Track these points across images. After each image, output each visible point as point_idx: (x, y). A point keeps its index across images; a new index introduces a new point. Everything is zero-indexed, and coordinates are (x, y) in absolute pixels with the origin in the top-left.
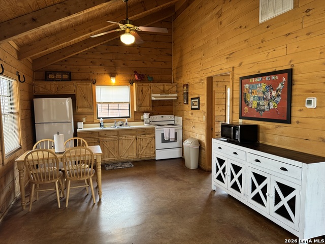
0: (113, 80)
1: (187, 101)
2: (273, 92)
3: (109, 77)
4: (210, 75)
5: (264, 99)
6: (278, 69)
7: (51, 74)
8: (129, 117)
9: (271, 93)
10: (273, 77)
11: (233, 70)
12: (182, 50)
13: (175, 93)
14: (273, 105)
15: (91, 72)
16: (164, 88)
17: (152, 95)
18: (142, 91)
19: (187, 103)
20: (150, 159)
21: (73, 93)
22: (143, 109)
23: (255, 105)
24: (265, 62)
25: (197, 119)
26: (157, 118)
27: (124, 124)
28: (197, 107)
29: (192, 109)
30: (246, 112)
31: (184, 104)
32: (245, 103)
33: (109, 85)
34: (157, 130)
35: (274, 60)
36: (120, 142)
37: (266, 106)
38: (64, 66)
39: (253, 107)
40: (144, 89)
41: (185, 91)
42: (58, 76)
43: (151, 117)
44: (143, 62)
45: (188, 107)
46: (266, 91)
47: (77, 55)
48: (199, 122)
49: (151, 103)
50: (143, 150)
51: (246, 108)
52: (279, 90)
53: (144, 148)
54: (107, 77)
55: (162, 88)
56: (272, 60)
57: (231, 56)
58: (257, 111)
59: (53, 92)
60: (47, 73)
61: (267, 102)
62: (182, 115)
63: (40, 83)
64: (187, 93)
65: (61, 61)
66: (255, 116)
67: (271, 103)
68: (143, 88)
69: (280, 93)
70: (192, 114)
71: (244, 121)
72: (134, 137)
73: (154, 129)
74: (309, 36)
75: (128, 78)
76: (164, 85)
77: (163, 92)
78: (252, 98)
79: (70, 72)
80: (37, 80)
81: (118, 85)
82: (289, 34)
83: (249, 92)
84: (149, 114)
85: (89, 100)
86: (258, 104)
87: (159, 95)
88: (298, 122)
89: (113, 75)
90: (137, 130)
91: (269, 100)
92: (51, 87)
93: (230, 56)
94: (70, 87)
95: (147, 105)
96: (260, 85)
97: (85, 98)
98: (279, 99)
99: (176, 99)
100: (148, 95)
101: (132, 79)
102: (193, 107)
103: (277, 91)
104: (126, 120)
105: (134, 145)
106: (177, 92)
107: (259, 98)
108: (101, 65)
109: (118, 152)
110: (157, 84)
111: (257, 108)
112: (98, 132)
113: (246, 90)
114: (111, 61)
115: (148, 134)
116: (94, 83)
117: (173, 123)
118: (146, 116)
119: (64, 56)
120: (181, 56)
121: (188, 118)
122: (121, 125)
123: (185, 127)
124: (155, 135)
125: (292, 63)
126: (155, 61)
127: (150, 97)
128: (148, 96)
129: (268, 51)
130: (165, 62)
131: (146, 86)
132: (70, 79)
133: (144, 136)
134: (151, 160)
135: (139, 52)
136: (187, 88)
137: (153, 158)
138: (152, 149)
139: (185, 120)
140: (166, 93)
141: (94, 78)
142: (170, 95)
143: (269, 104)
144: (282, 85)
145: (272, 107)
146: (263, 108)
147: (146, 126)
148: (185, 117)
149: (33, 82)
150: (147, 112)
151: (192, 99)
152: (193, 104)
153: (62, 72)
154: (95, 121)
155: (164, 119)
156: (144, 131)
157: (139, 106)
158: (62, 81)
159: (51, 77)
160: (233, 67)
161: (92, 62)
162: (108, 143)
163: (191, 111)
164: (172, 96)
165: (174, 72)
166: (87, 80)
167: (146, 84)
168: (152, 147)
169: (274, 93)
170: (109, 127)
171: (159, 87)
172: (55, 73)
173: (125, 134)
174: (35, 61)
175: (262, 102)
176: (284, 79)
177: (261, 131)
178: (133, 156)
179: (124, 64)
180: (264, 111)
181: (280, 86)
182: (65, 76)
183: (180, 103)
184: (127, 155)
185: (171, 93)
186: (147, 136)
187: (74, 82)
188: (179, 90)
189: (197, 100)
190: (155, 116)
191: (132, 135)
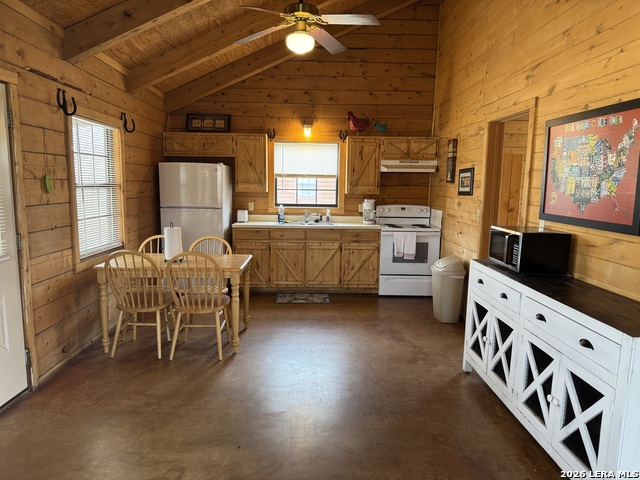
0: (307, 132)
1: (453, 177)
2: (610, 156)
3: (300, 125)
4: (494, 117)
5: (591, 173)
6: (625, 99)
7: (196, 119)
8: (336, 206)
9: (606, 159)
10: (613, 120)
11: (536, 106)
12: (451, 65)
13: (433, 159)
14: (607, 188)
15: (267, 116)
16: (409, 148)
17: (383, 162)
18: (361, 153)
19: (453, 181)
20: (368, 292)
21: (229, 154)
22: (361, 189)
23: (570, 188)
24: (599, 81)
25: (466, 215)
26: (392, 210)
27: (324, 218)
28: (468, 189)
29: (460, 193)
30: (553, 202)
31: (448, 182)
32: (554, 182)
33: (300, 140)
34: (385, 236)
35: (619, 75)
36: (309, 253)
37: (594, 191)
38: (221, 104)
39: (568, 193)
40: (367, 149)
41: (450, 155)
42: (208, 123)
43: (378, 207)
44: (371, 94)
45: (453, 189)
46: (596, 154)
47: (244, 82)
48: (469, 222)
49: (378, 179)
50: (352, 273)
51: (554, 194)
52: (622, 150)
53: (356, 269)
54: (296, 124)
55: (404, 147)
56: (614, 77)
57: (535, 72)
58: (574, 202)
59: (197, 152)
60: (190, 117)
61: (595, 181)
62: (442, 207)
63: (176, 135)
64: (454, 159)
65: (215, 95)
66: (569, 214)
67: (603, 183)
68: (362, 147)
69: (624, 159)
70: (459, 204)
71: (549, 223)
72: (336, 245)
73: (378, 233)
75: (339, 127)
76: (409, 142)
77: (407, 155)
78: (567, 170)
79: (230, 117)
80: (173, 129)
81: (315, 141)
83: (562, 157)
84: (373, 201)
85: (258, 170)
86: (578, 186)
87: (397, 162)
89: (307, 121)
90: (342, 231)
91: (599, 176)
92: (194, 142)
93: (533, 72)
94: (226, 143)
95: (370, 183)
96: (584, 140)
97: (250, 164)
98: (621, 174)
99: (433, 170)
100: (372, 161)
101: (344, 128)
102: (462, 189)
103: (619, 155)
104: (328, 210)
105: (336, 260)
106: (437, 156)
107: (581, 170)
108: (286, 101)
109: (304, 271)
110: (394, 139)
111: (574, 195)
112: (270, 231)
113: (556, 152)
114: (306, 93)
115: (366, 241)
116: (272, 137)
117: (426, 222)
118: (367, 205)
119: (218, 85)
120: (450, 79)
121: (452, 212)
122: (317, 221)
123: (445, 232)
124: (379, 244)
126: (396, 90)
127: (378, 167)
128: (372, 164)
129: (609, 55)
130: (417, 92)
131: (369, 144)
132: (228, 129)
133: (357, 244)
134: (370, 294)
135: (364, 73)
136: (455, 146)
137: (374, 292)
138: (371, 273)
139: (447, 217)
140: (412, 159)
141: (271, 127)
142: (421, 163)
143: (599, 186)
144: (631, 138)
145: (604, 193)
146: (587, 194)
147: (365, 224)
148: (447, 211)
149: (164, 133)
150: (370, 197)
151: (462, 171)
152: (463, 183)
153: (216, 116)
154: (270, 211)
155: (406, 213)
156: (357, 235)
157: (353, 184)
158: (213, 131)
159: (196, 123)
160: (537, 99)
161: (269, 96)
162: (285, 252)
163: (458, 199)
164: (426, 166)
165: (436, 113)
166: (260, 131)
167: (371, 139)
168: (371, 268)
169: (612, 159)
170: (294, 222)
171: (399, 145)
172: (202, 116)
173: (320, 239)
174: (169, 95)
175: (586, 181)
176: (636, 123)
177: (579, 249)
178: (331, 281)
179: (331, 99)
180: (588, 201)
181: (626, 141)
182: (220, 123)
183: (442, 180)
184: (320, 279)
185: (424, 159)
186: (363, 246)
187: (233, 134)
188: (442, 152)
189: (469, 174)
190: (386, 207)
191: (335, 240)
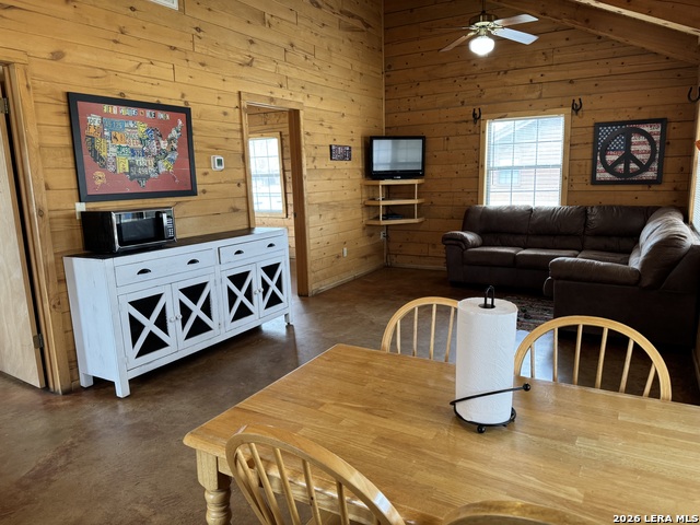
2: (162, 142)
5: (145, 154)
6: (163, 102)
9: (158, 144)
10: (161, 115)
14: (164, 166)
23: (123, 165)
24: (133, 77)
30: (99, 182)
32: (96, 161)
35: (155, 82)
37: (152, 169)
39: (120, 170)
46: (148, 139)
51: (99, 174)
52: (172, 139)
56: (148, 80)
58: (131, 179)
61: (151, 161)
66: (128, 191)
67: (160, 162)
69: (175, 146)
71: (93, 205)
74: (203, 68)
78: (115, 150)
82: (175, 48)
83: (102, 136)
86: (132, 165)
88: (204, 192)
91: (155, 157)
96: (132, 125)
98: (175, 156)
103: (170, 141)
107: (132, 150)
111: (129, 173)
113: (92, 130)
125: (186, 99)
129: (138, 59)
143: (156, 165)
145: (162, 170)
146: (146, 171)
169: (164, 145)
175: (141, 161)
176: (180, 122)
180: (147, 177)
181: (174, 133)
